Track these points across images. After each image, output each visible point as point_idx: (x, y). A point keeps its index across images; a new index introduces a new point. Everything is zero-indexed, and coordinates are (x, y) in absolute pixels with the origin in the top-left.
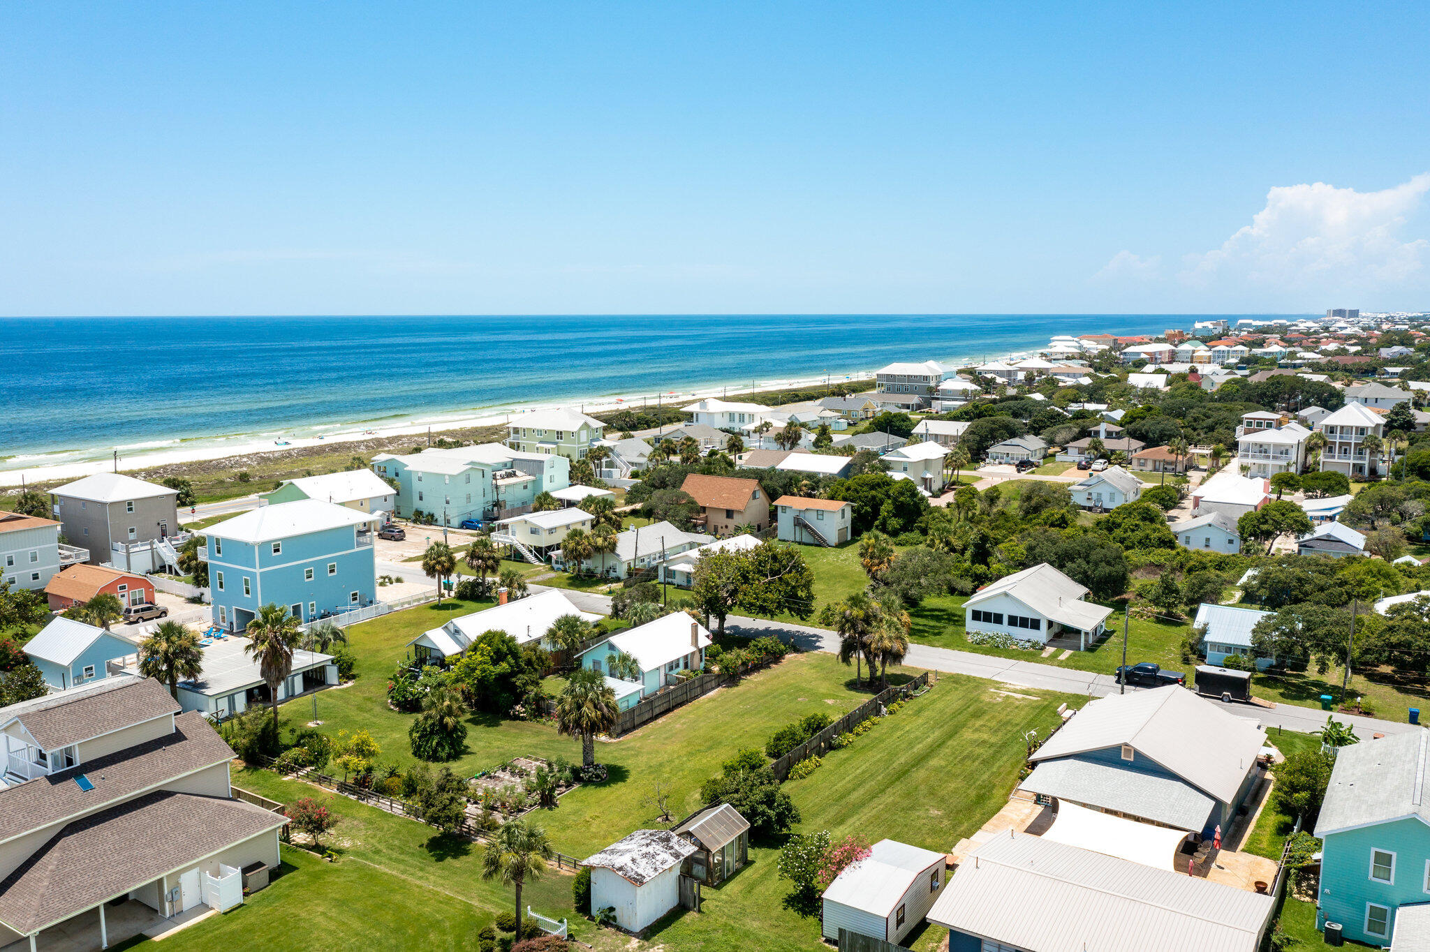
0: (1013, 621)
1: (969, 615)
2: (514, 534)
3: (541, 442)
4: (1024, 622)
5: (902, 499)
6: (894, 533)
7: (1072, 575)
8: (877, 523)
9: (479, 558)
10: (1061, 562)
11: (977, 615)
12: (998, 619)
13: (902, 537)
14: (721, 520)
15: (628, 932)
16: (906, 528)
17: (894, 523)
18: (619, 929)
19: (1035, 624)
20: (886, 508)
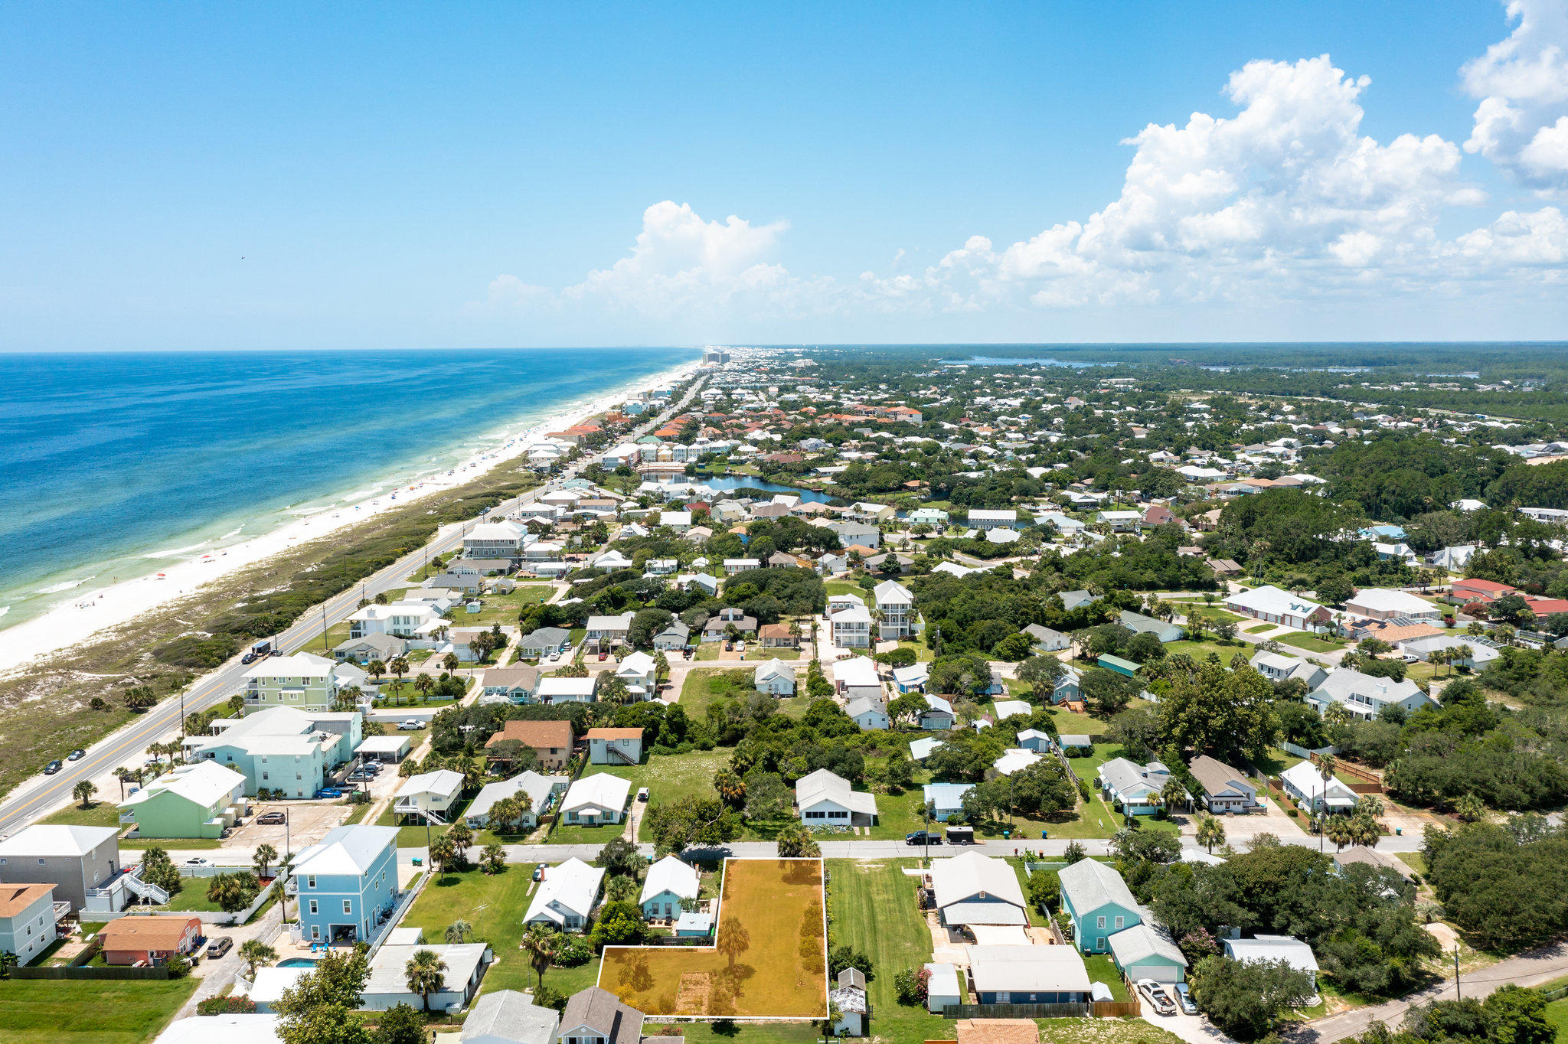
0: (831, 815)
1: (804, 816)
2: (414, 803)
3: (284, 689)
4: (838, 815)
5: (675, 720)
6: (673, 746)
7: (839, 774)
8: (658, 738)
9: (462, 840)
10: (830, 767)
11: (808, 815)
12: (822, 815)
13: (680, 747)
14: (546, 756)
15: (857, 1037)
16: (680, 740)
17: (672, 737)
18: (852, 1036)
19: (845, 815)
20: (663, 727)
